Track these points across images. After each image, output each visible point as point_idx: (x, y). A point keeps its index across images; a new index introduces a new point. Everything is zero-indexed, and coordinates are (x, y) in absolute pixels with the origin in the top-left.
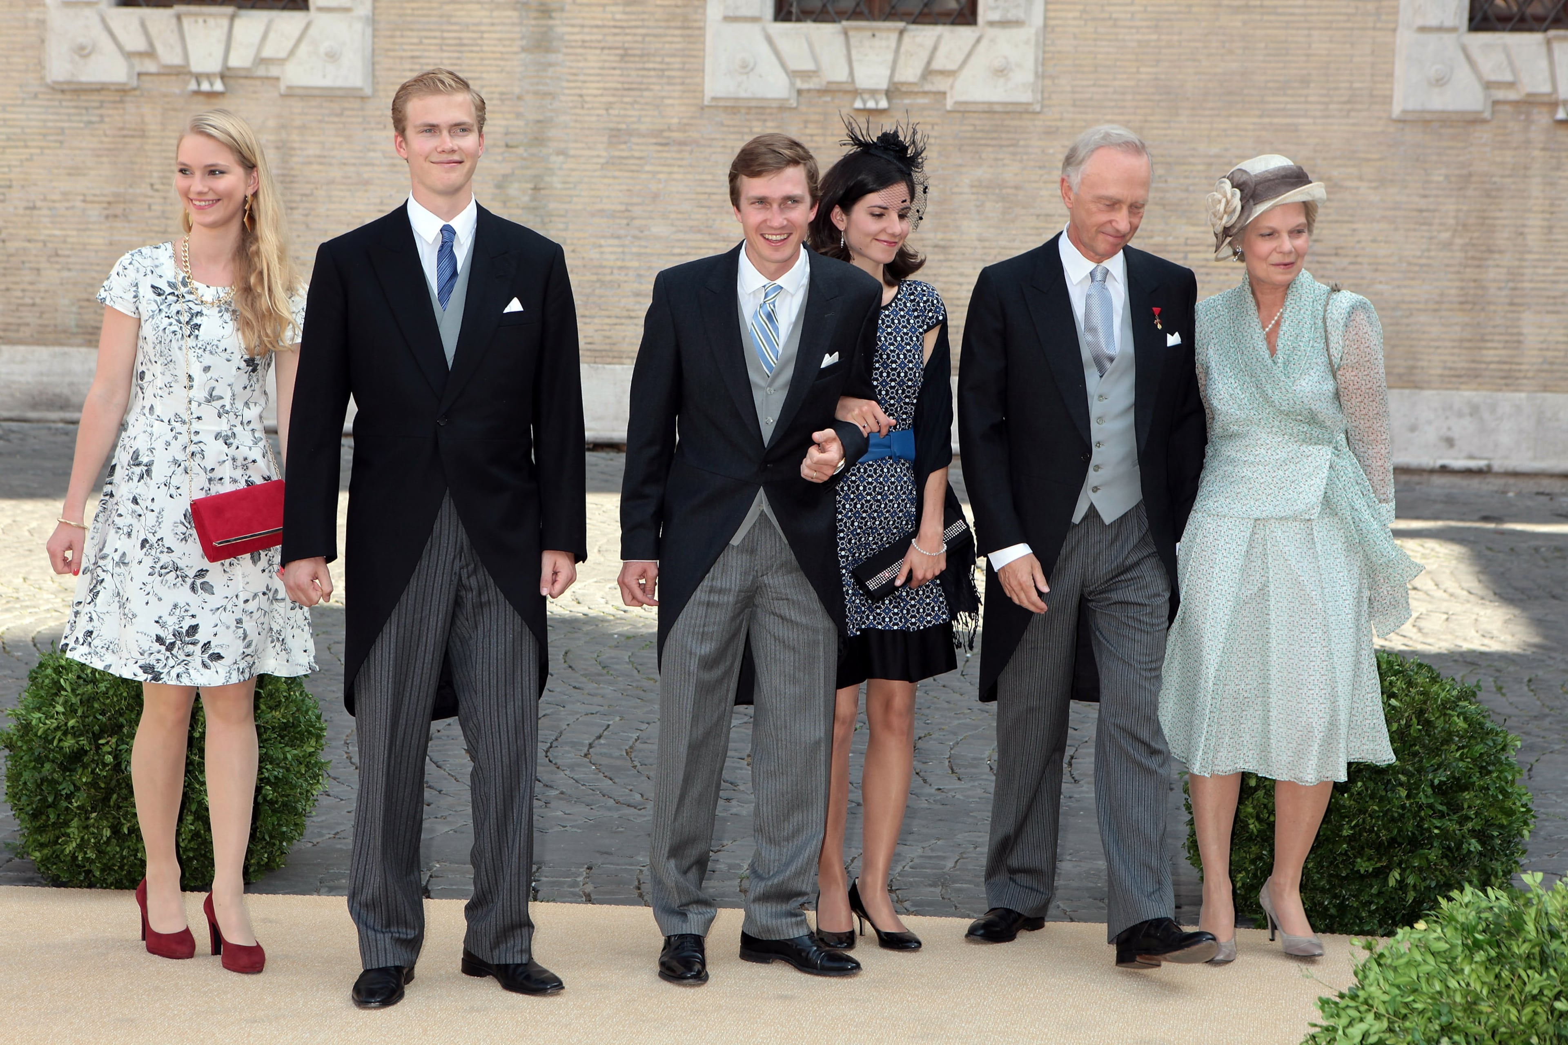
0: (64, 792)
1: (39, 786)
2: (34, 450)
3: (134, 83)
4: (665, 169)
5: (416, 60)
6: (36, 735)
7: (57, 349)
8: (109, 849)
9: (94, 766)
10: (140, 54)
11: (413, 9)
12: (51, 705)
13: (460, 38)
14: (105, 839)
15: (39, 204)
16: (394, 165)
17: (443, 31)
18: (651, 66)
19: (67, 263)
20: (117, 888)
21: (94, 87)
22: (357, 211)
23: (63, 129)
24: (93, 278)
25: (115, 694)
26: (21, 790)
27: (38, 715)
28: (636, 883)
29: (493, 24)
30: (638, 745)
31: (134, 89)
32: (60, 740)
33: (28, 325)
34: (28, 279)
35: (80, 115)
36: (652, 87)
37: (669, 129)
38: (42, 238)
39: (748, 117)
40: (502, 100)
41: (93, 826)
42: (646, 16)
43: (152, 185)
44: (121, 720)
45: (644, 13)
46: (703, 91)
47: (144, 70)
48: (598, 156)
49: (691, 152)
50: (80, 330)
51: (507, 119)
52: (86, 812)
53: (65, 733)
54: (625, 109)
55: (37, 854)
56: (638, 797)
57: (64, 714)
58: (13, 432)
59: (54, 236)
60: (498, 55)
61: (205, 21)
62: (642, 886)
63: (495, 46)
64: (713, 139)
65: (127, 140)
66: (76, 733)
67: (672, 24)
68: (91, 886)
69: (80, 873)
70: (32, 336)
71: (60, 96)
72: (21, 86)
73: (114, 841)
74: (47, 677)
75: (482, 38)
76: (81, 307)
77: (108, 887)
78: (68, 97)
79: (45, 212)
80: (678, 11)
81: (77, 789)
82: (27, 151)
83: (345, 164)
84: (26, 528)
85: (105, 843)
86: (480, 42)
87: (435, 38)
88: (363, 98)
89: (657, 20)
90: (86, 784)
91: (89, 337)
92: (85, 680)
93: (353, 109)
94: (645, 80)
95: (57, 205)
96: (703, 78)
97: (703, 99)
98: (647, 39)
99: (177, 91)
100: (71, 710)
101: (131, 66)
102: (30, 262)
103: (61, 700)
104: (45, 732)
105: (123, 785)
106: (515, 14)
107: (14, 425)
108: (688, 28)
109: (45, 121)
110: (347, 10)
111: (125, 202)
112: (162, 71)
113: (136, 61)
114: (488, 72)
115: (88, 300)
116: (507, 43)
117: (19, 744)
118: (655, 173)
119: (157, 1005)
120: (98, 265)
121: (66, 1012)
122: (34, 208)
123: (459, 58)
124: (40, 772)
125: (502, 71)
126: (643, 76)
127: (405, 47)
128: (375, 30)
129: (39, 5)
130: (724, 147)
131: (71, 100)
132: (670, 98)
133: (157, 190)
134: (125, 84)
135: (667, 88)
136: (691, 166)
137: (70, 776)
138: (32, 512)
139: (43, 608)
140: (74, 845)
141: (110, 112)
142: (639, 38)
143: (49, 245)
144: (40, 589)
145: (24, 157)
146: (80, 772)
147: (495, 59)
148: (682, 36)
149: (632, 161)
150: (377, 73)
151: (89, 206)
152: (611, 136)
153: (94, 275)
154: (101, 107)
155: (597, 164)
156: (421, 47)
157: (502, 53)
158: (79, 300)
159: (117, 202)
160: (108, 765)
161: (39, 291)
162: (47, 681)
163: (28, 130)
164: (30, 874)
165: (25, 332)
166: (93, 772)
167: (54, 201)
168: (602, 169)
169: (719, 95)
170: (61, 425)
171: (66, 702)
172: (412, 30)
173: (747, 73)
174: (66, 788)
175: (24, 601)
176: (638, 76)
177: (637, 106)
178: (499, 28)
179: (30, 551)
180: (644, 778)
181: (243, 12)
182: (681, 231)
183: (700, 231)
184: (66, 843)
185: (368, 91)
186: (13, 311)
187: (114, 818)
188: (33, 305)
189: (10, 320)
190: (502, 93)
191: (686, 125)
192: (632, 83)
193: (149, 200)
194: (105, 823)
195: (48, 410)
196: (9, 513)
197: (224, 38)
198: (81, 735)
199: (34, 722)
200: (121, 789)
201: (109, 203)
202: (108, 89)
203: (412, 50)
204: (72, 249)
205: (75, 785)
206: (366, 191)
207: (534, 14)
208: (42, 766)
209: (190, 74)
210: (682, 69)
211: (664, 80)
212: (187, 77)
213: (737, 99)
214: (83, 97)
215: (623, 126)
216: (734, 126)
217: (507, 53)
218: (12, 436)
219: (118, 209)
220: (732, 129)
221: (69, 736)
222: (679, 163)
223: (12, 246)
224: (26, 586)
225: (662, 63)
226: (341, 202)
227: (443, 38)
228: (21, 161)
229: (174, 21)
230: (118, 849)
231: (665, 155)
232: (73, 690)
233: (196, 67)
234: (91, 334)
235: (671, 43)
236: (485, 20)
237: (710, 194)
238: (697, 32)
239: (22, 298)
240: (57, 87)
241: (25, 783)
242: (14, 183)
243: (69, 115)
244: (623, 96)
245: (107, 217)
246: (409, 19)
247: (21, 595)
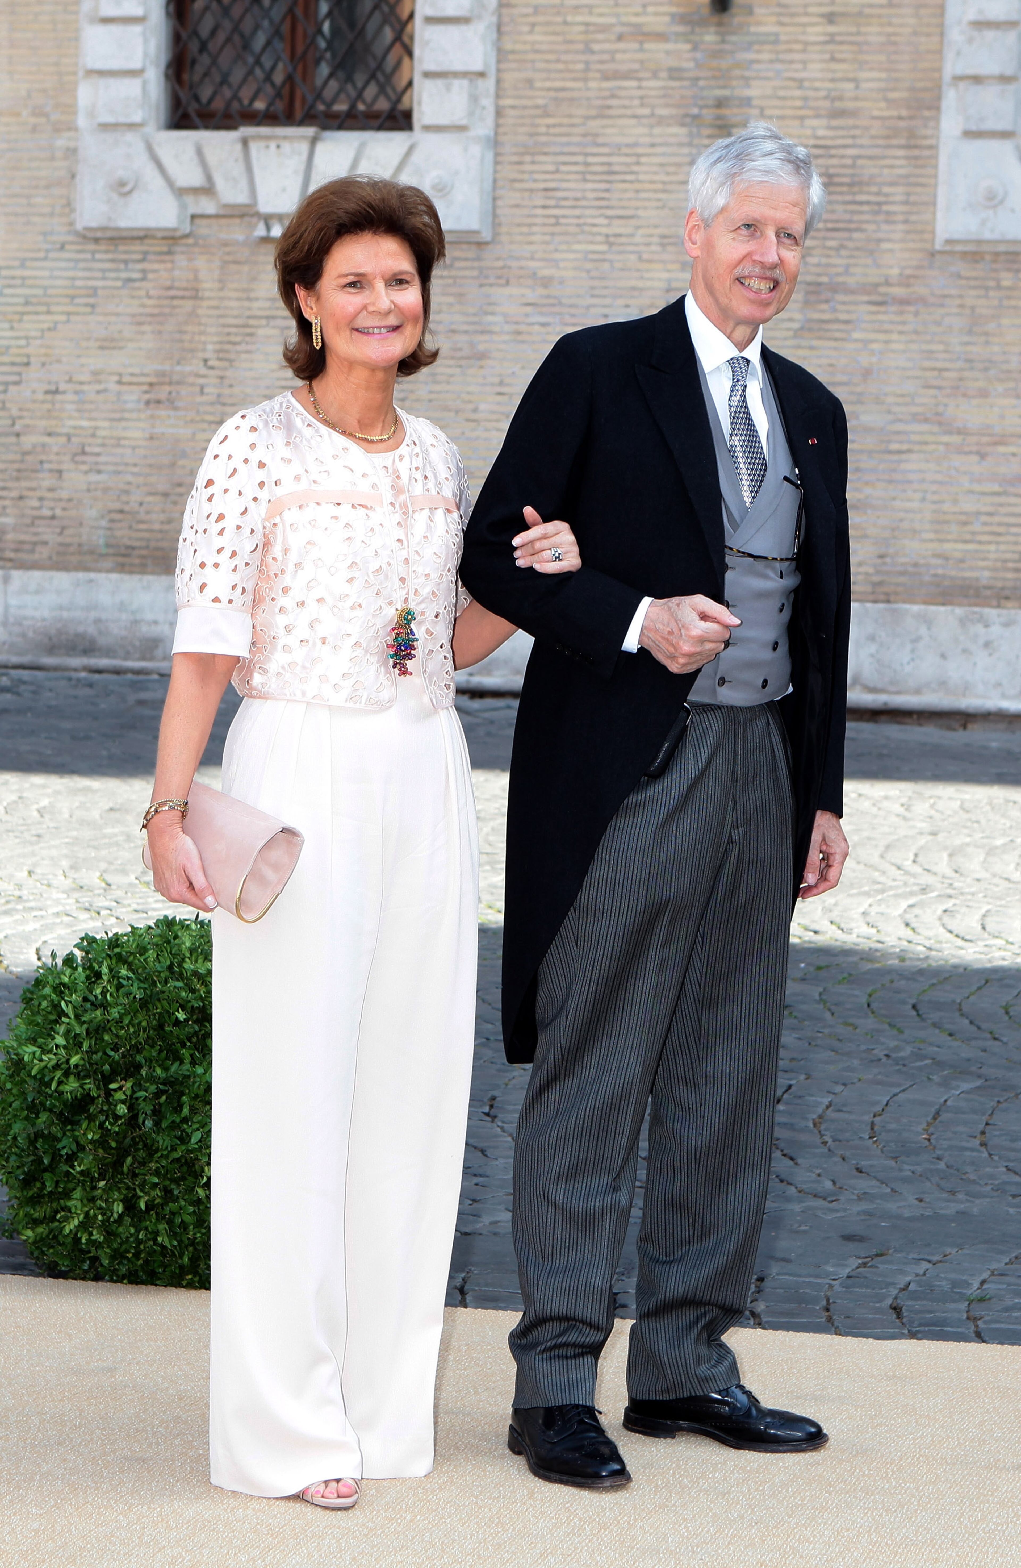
0: (64, 1152)
1: (32, 1142)
2: (49, 707)
3: (186, 228)
4: (881, 337)
5: (551, 194)
6: (29, 1075)
7: (81, 575)
8: (121, 1229)
9: (102, 1118)
10: (195, 191)
11: (548, 126)
12: (49, 1035)
13: (609, 164)
14: (116, 1216)
15: (62, 387)
16: (519, 333)
17: (586, 155)
18: (864, 198)
19: (97, 463)
20: (130, 1282)
21: (135, 234)
22: (468, 393)
23: (95, 289)
24: (129, 483)
25: (131, 1023)
26: (10, 1147)
27: (31, 1049)
28: (824, 1303)
29: (653, 145)
30: (830, 1114)
31: (186, 236)
32: (60, 1083)
33: (45, 543)
34: (46, 483)
35: (117, 270)
36: (864, 226)
37: (887, 283)
38: (65, 430)
39: (994, 266)
40: (663, 245)
41: (101, 1198)
42: (857, 132)
43: (206, 361)
44: (139, 1058)
45: (856, 127)
46: (933, 232)
47: (199, 211)
48: (791, 320)
49: (916, 314)
50: (111, 551)
51: (668, 271)
52: (93, 1179)
53: (67, 1074)
54: (828, 256)
55: (29, 1233)
56: (828, 1184)
57: (65, 1047)
58: (25, 683)
59: (81, 428)
60: (660, 186)
61: (278, 147)
62: (832, 1307)
63: (656, 173)
64: (945, 296)
65: (176, 302)
66: (80, 1073)
67: (894, 142)
68: (97, 1278)
69: (84, 1261)
70: (50, 558)
71: (92, 247)
72: (44, 234)
73: (127, 1220)
74: (45, 997)
75: (638, 163)
76: (112, 521)
77: (120, 1280)
78: (103, 247)
79: (70, 397)
80: (902, 124)
81: (81, 1148)
82: (49, 317)
83: (454, 331)
84: (35, 806)
85: (115, 1221)
86: (635, 168)
87: (576, 164)
88: (480, 244)
89: (873, 137)
90: (92, 1142)
91: (121, 560)
92: (92, 1004)
93: (466, 259)
94: (856, 218)
95: (85, 388)
96: (934, 213)
97: (933, 241)
98: (860, 162)
99: (240, 237)
100: (74, 1043)
101: (183, 207)
102: (50, 462)
103: (62, 1029)
104: (42, 1071)
105: (140, 1146)
106: (683, 131)
107: (25, 674)
108: (916, 147)
109: (73, 279)
110: (462, 129)
111: (170, 383)
112: (222, 212)
113: (189, 199)
114: (645, 208)
115: (121, 511)
116: (672, 169)
117: (9, 1086)
118: (866, 342)
119: (177, 1442)
120: (135, 465)
121: (59, 1444)
122: (56, 392)
123: (607, 190)
124: (34, 1125)
125: (663, 207)
126: (853, 212)
127: (536, 176)
128: (497, 155)
129: (69, 129)
130: (961, 306)
131: (107, 252)
132: (889, 240)
133: (212, 368)
134: (175, 230)
135: (885, 227)
136: (916, 332)
137: (73, 1130)
138: (44, 786)
139: (51, 911)
140: (76, 1222)
141: (156, 266)
142: (849, 162)
143: (74, 439)
144: (49, 885)
145: (46, 326)
146: (84, 1126)
147: (655, 191)
148: (907, 158)
149: (835, 326)
150: (499, 212)
151: (125, 388)
152: (807, 293)
153: (130, 478)
154: (143, 260)
155: (788, 329)
156: (557, 176)
157: (664, 183)
158: (110, 512)
159: (162, 384)
160: (120, 1117)
161: (61, 500)
162: (44, 1004)
163: (50, 291)
164: (20, 1259)
165: (42, 553)
166: (101, 1126)
167: (81, 383)
168: (795, 337)
169: (956, 236)
170: (83, 674)
171: (68, 1032)
172: (546, 154)
173: (995, 207)
174: (66, 1146)
175: (28, 901)
176: (846, 211)
177: (843, 252)
178: (659, 150)
179: (39, 836)
180: (837, 1159)
181: (327, 134)
182: (900, 421)
183: (926, 420)
184: (66, 1219)
185: (486, 235)
186: (28, 526)
187: (128, 1188)
188: (53, 517)
189: (23, 537)
190: (664, 237)
191: (909, 277)
192: (837, 221)
193: (201, 381)
194: (116, 1195)
195: (68, 655)
196: (15, 787)
197: (302, 167)
198: (87, 1076)
199: (26, 1058)
200: (137, 1150)
201: (151, 385)
202: (153, 237)
203: (545, 181)
204: (103, 445)
205: (78, 1143)
206: (481, 367)
207: (707, 131)
208: (37, 1117)
209: (258, 215)
210: (906, 203)
211: (881, 218)
212: (254, 220)
213: (979, 242)
214: (122, 248)
215: (825, 279)
216: (976, 279)
217: (671, 183)
218: (23, 688)
219: (162, 393)
220: (972, 283)
221: (72, 1078)
222: (900, 328)
223: (28, 441)
224: (31, 881)
225: (878, 194)
226: (448, 383)
227: (587, 164)
228: (43, 331)
229: (239, 147)
230: (132, 1230)
231: (881, 317)
232: (77, 1017)
233: (265, 206)
234: (124, 556)
235: (892, 167)
236: (642, 140)
237: (941, 370)
238: (927, 153)
239: (40, 508)
240: (90, 235)
241: (15, 1138)
242: (32, 360)
243: (103, 271)
244: (825, 239)
245: (148, 403)
246: (543, 139)
247: (25, 893)
